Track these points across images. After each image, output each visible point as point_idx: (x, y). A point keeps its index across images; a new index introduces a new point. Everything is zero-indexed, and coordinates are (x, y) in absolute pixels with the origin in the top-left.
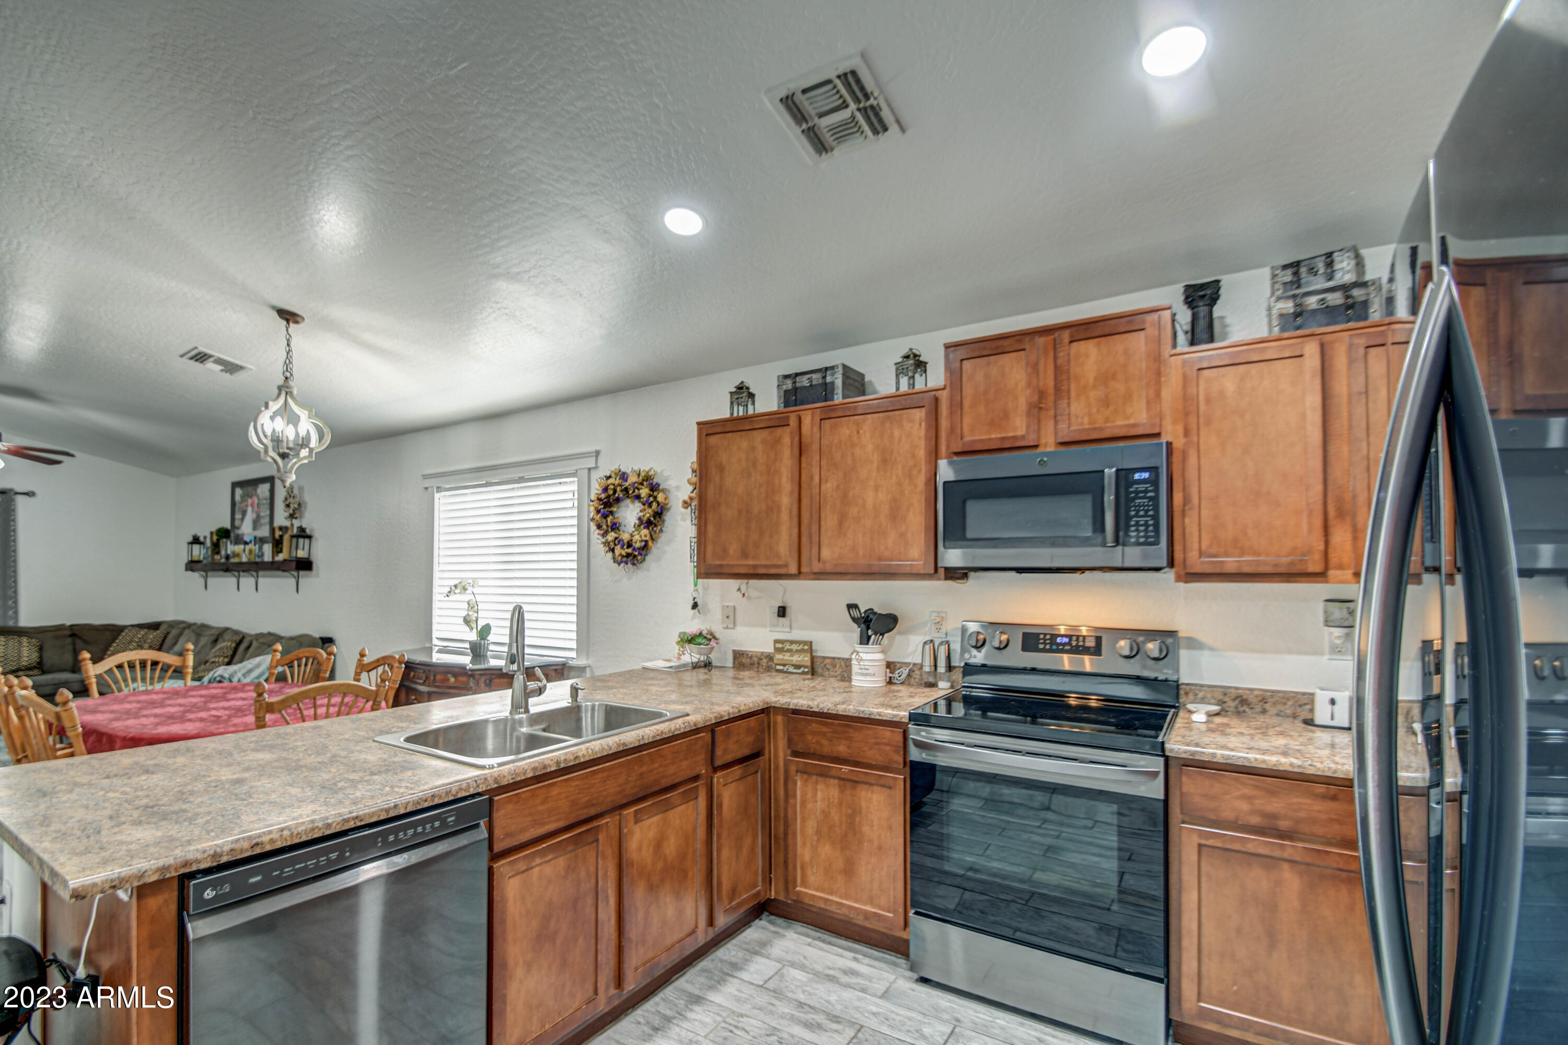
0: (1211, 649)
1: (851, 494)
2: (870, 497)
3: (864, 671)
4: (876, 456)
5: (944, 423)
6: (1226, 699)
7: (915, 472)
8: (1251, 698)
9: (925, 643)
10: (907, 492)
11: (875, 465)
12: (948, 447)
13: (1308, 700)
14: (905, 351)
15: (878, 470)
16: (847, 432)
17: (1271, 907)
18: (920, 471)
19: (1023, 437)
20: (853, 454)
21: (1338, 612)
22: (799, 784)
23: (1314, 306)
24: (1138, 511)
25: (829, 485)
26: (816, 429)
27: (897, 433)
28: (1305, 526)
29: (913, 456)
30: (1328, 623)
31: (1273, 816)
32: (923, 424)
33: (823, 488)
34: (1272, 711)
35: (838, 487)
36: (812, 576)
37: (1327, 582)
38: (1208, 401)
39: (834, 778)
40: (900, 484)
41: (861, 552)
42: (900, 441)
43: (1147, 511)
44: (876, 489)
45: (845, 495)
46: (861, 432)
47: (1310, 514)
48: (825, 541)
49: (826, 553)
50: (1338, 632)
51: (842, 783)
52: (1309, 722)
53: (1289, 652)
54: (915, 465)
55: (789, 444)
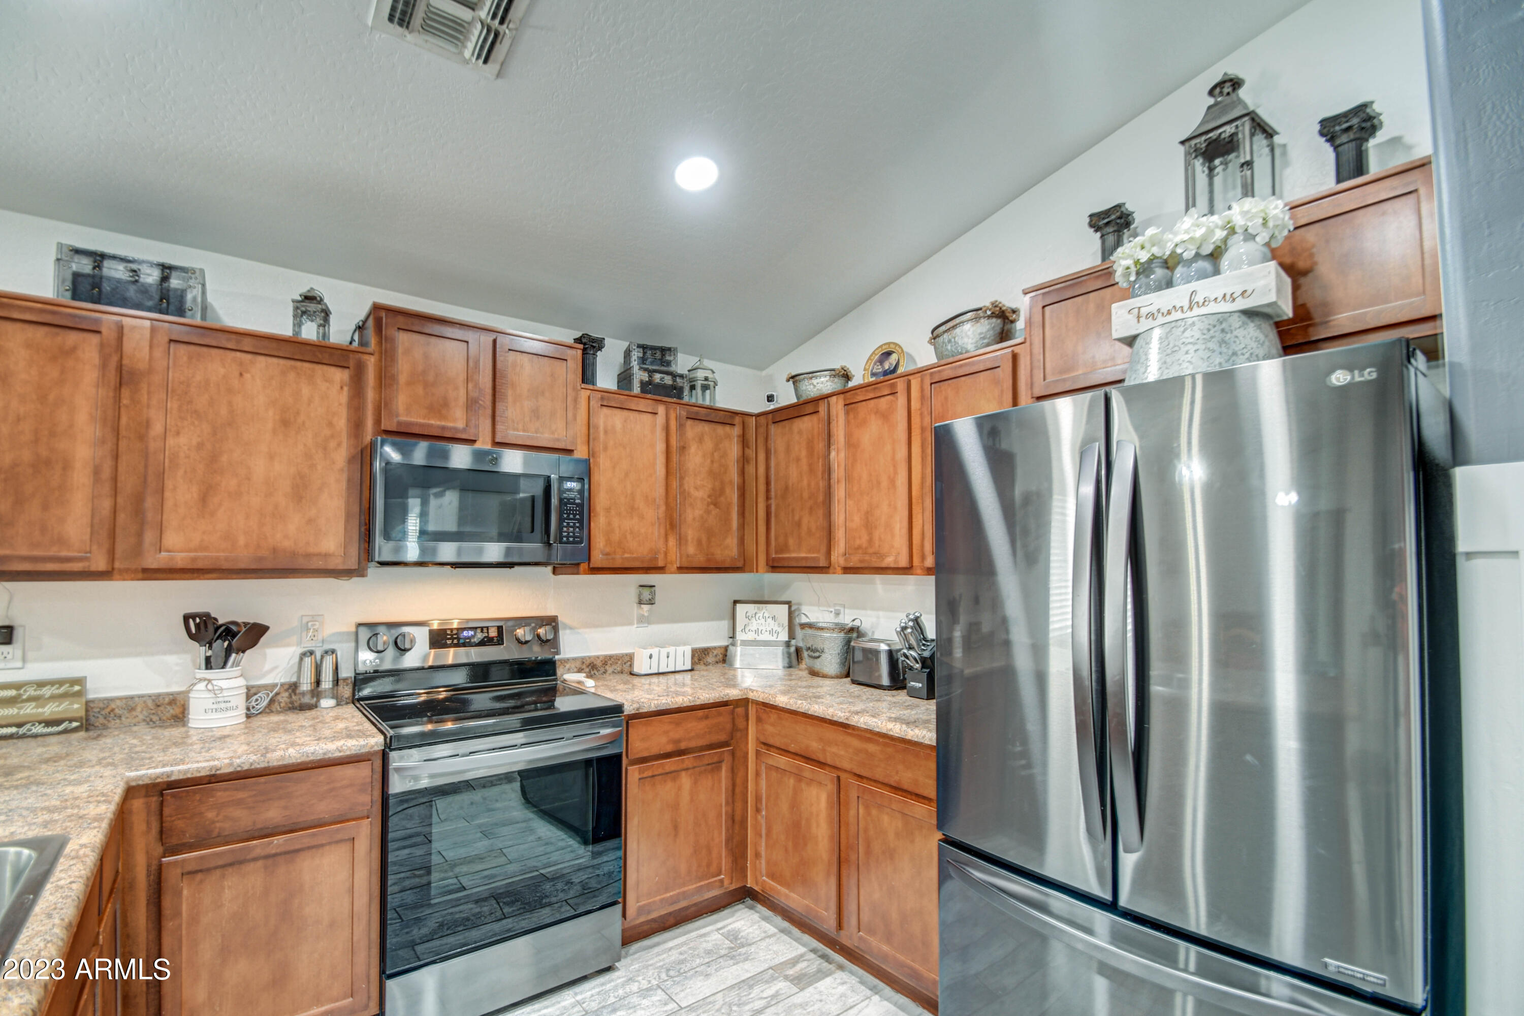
0: (571, 628)
1: (224, 458)
2: (259, 467)
3: (223, 705)
4: (271, 413)
5: (370, 395)
6: (584, 667)
7: (332, 444)
8: (598, 663)
9: (304, 655)
10: (319, 467)
11: (270, 425)
12: (378, 421)
13: (630, 658)
14: (304, 290)
15: (274, 431)
16: (222, 371)
17: (675, 807)
18: (339, 445)
19: (464, 430)
20: (230, 403)
21: (646, 594)
22: (185, 892)
23: (658, 381)
24: (569, 515)
25: (183, 440)
26: (158, 353)
27: (306, 391)
28: (656, 534)
29: (330, 424)
30: (640, 603)
31: (678, 741)
32: (346, 389)
33: (171, 442)
34: (610, 670)
35: (200, 446)
36: (140, 575)
37: (665, 573)
38: (606, 432)
39: (255, 859)
40: (308, 456)
41: (242, 541)
42: (310, 402)
43: (575, 515)
44: (271, 457)
45: (214, 458)
46: (247, 376)
47: (660, 524)
48: (171, 519)
49: (172, 539)
50: (646, 608)
51: (270, 861)
52: (631, 674)
53: (616, 624)
54: (332, 436)
55: (97, 361)
